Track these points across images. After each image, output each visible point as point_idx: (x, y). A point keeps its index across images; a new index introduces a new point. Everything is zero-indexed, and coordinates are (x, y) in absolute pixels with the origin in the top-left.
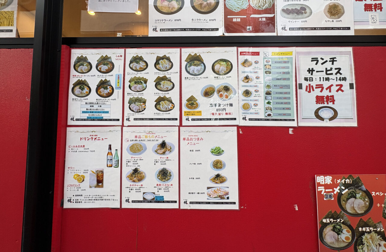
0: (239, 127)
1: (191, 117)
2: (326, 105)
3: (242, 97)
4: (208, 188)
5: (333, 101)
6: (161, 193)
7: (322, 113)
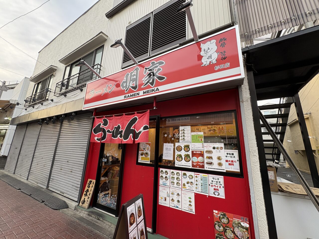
0: (195, 193)
1: (184, 188)
2: (216, 191)
3: (195, 185)
4: (188, 207)
5: (218, 190)
6: (178, 206)
7: (215, 193)
